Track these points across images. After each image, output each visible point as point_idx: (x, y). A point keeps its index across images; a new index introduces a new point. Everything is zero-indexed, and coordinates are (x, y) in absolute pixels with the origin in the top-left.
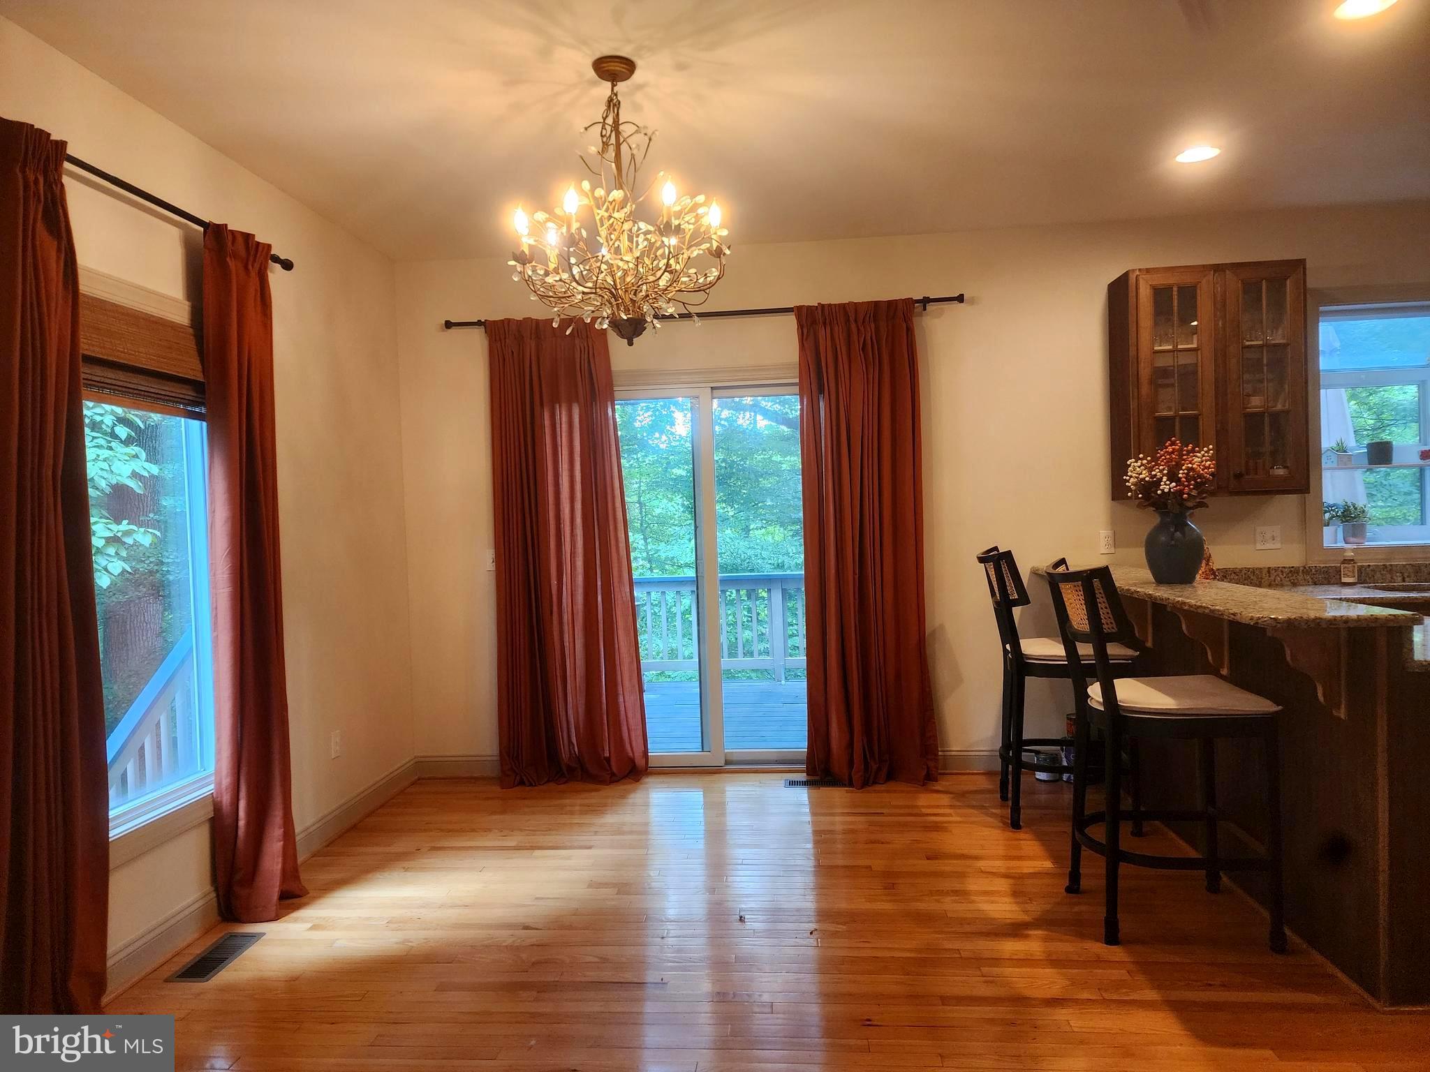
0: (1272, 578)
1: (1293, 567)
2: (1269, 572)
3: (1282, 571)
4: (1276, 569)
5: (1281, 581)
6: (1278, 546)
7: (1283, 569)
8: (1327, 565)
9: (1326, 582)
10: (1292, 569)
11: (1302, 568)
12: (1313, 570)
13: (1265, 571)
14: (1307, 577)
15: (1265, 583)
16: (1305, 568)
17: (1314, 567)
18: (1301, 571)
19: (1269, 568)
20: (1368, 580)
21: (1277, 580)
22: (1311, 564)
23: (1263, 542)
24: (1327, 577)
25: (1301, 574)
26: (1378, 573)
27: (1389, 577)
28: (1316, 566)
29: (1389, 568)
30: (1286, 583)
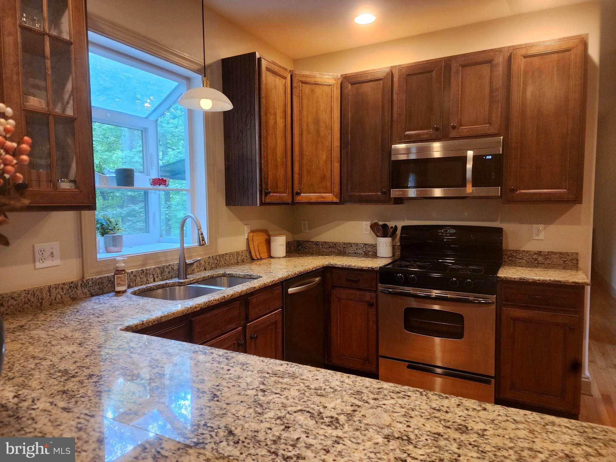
0: (53, 298)
1: (72, 283)
2: (49, 291)
3: (62, 289)
4: (56, 287)
5: (62, 298)
6: (57, 262)
7: (63, 286)
8: (102, 276)
9: (101, 292)
10: (71, 285)
11: (80, 282)
12: (90, 283)
13: (45, 292)
14: (85, 290)
15: (46, 303)
16: (83, 281)
17: (91, 280)
18: (79, 285)
19: (50, 287)
20: (131, 285)
21: (57, 299)
22: (88, 277)
23: (42, 260)
24: (101, 287)
25: (79, 288)
26: (138, 277)
27: (145, 279)
28: (92, 279)
29: (145, 272)
30: (67, 299)
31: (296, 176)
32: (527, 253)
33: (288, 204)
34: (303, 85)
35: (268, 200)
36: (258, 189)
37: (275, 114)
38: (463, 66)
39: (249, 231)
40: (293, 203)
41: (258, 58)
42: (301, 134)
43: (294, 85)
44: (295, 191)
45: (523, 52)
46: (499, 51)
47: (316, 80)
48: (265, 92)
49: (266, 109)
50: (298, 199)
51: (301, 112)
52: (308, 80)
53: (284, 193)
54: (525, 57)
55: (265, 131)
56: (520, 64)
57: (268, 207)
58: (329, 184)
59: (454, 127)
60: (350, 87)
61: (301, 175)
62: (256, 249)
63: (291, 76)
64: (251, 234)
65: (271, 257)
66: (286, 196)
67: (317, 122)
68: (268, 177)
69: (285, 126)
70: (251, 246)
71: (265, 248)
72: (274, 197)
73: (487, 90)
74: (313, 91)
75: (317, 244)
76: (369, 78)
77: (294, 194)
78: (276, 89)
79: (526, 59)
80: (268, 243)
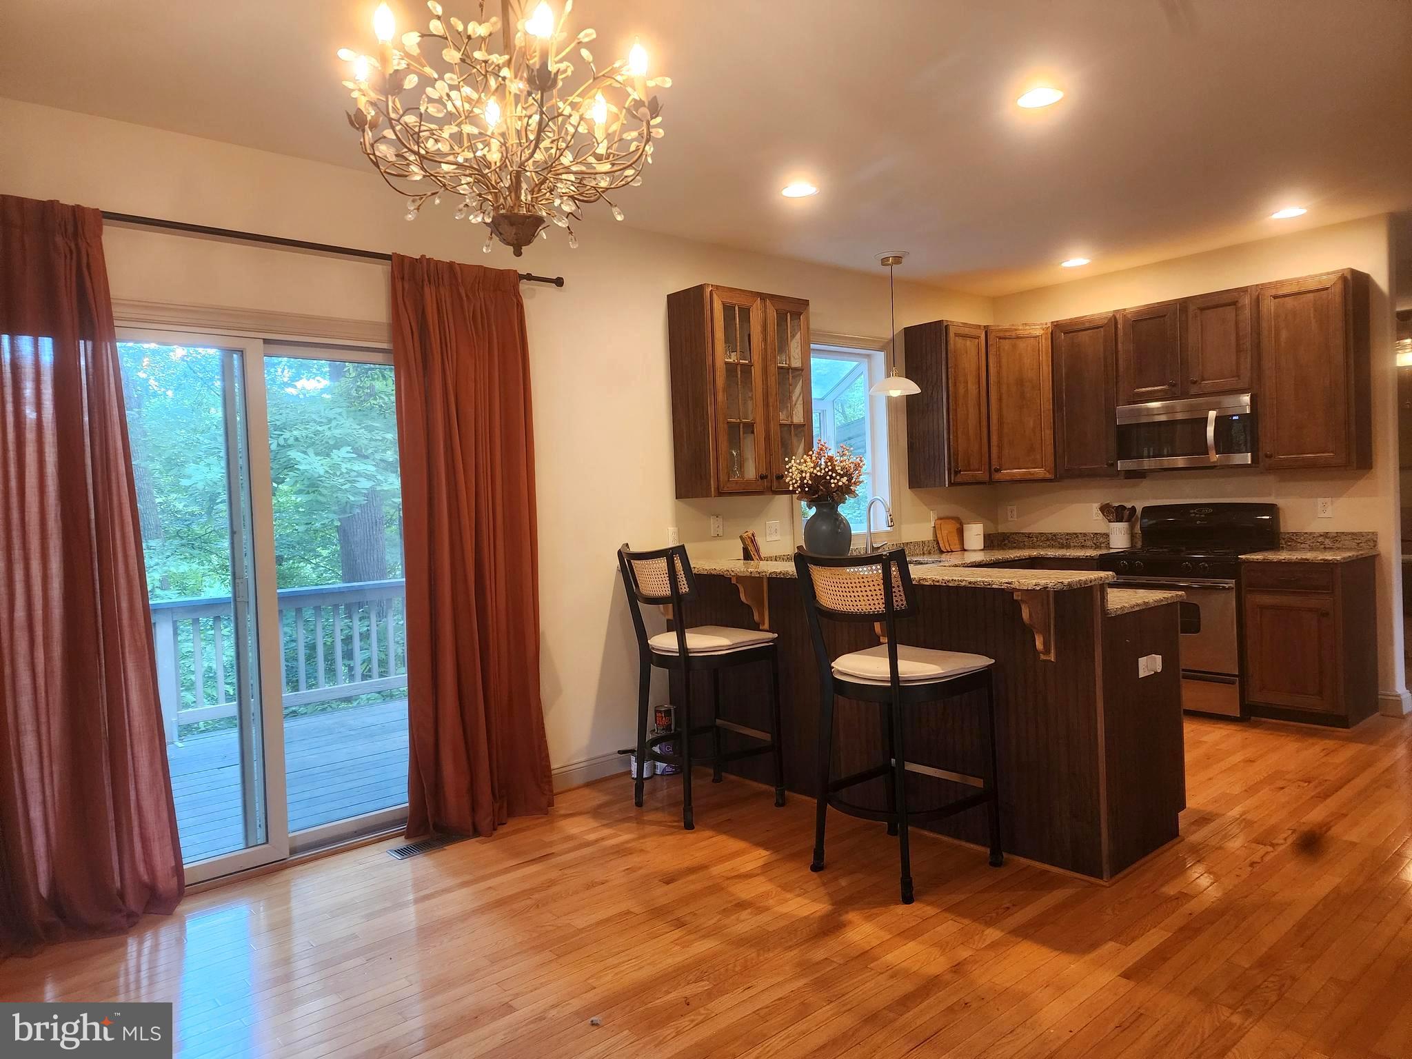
6: (779, 537)
31: (994, 450)
32: (1310, 535)
33: (984, 483)
34: (1001, 340)
35: (959, 479)
36: (946, 468)
37: (966, 380)
38: (1202, 309)
39: (936, 518)
40: (991, 482)
41: (946, 326)
42: (1000, 400)
43: (990, 343)
44: (993, 468)
45: (1273, 292)
46: (1244, 290)
47: (1018, 332)
48: (954, 359)
50: (997, 476)
51: (999, 373)
52: (1007, 334)
53: (979, 471)
54: (1275, 297)
56: (1269, 305)
57: (959, 488)
58: (1038, 457)
59: (1195, 383)
60: (1063, 337)
61: (1000, 447)
62: (946, 540)
63: (986, 332)
64: (939, 522)
65: (965, 550)
66: (981, 475)
67: (1020, 382)
68: (958, 454)
69: (979, 393)
70: (938, 536)
71: (956, 538)
72: (965, 475)
73: (1233, 338)
74: (1014, 347)
75: (1029, 536)
76: (1087, 325)
77: (993, 470)
78: (967, 353)
79: (1277, 300)
80: (961, 533)
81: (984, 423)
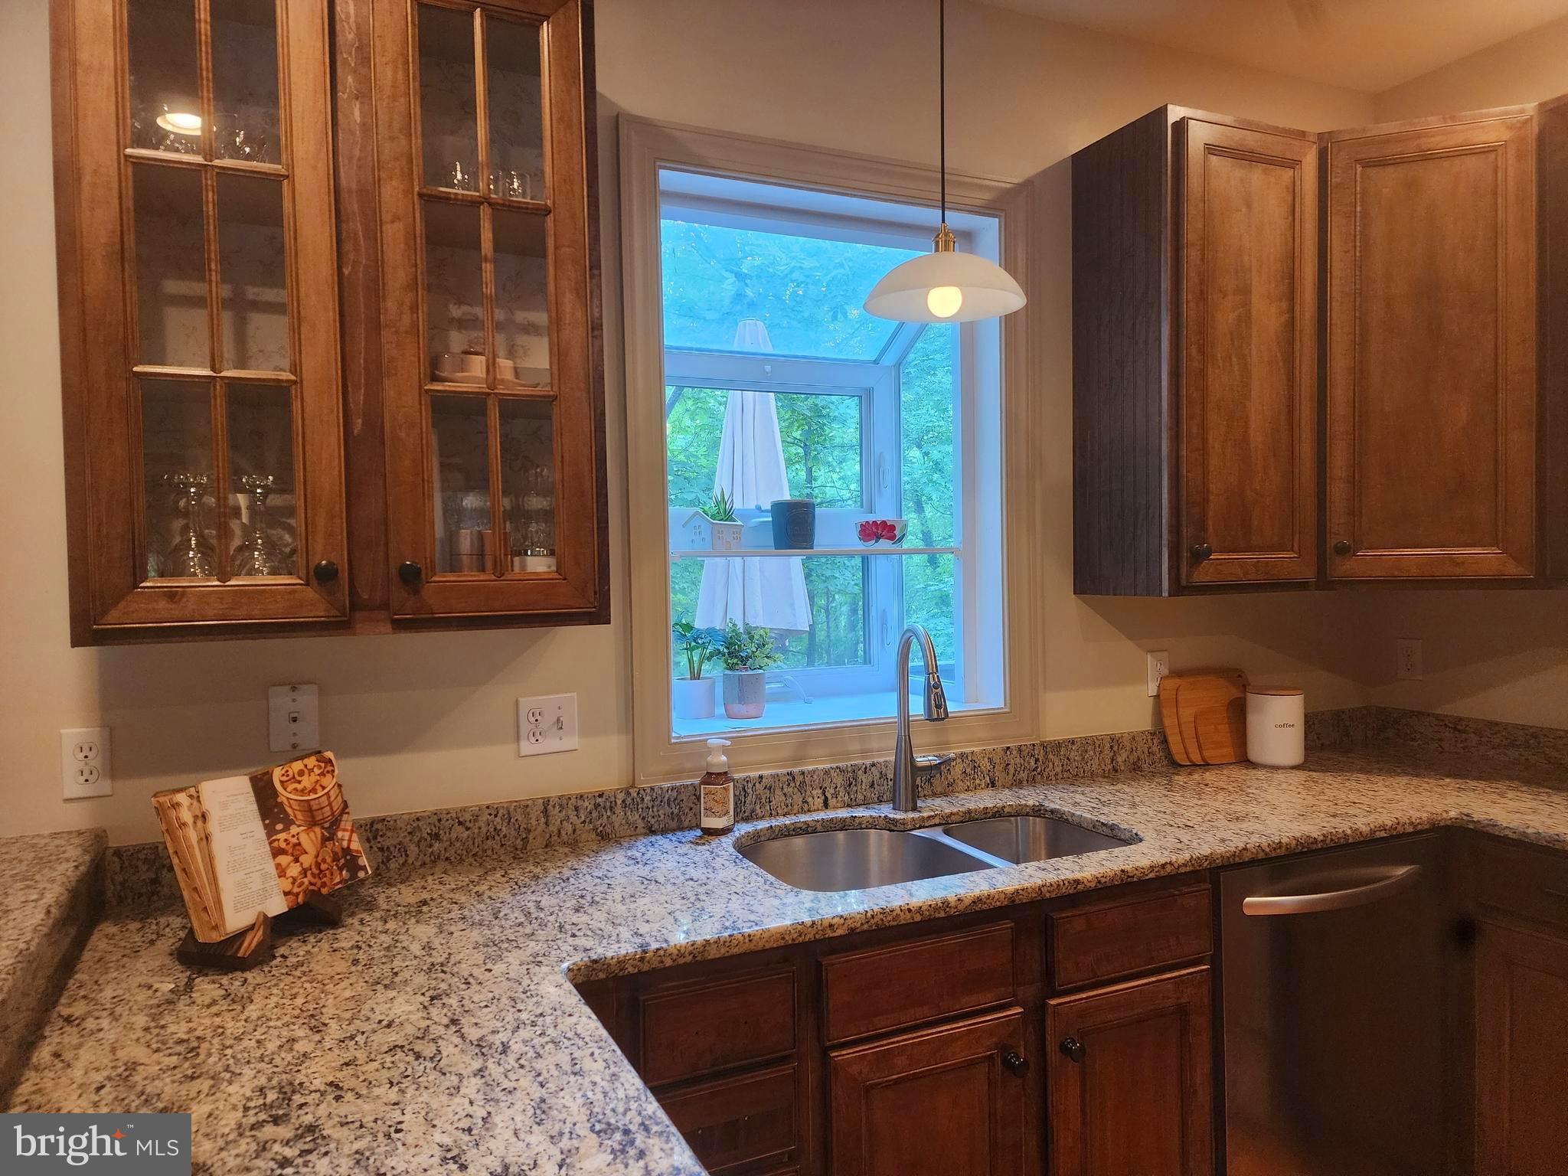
0: (553, 828)
1: (601, 796)
2: (545, 811)
3: (576, 809)
4: (563, 802)
5: (573, 831)
6: (571, 742)
7: (580, 803)
8: (678, 783)
9: (674, 825)
10: (599, 800)
11: (621, 796)
12: (647, 799)
13: (536, 812)
14: (634, 817)
15: (536, 842)
16: (628, 793)
17: (648, 791)
18: (619, 802)
19: (547, 802)
20: (758, 811)
21: (563, 833)
22: (643, 782)
23: (537, 735)
24: (676, 811)
25: (618, 809)
26: (778, 792)
27: (798, 799)
28: (652, 789)
29: (799, 779)
30: (587, 835)
31: (1338, 491)
33: (1303, 586)
34: (1372, 172)
35: (1204, 574)
36: (1165, 542)
37: (1245, 291)
39: (1166, 672)
40: (1324, 581)
41: (1176, 125)
43: (1334, 179)
44: (1332, 542)
47: (1427, 143)
48: (1200, 225)
49: (1201, 283)
50: (1347, 568)
51: (1360, 264)
52: (1392, 149)
53: (1282, 548)
55: (1194, 351)
57: (1201, 600)
58: (1485, 513)
61: (1358, 484)
62: (1189, 732)
63: (1322, 156)
64: (1172, 683)
65: (1247, 763)
66: (1285, 561)
67: (1430, 290)
68: (1206, 501)
69: (1291, 325)
70: (1167, 722)
71: (1224, 728)
72: (1221, 563)
74: (1413, 184)
77: (1328, 551)
78: (1249, 206)
80: (1238, 714)
81: (1306, 411)
